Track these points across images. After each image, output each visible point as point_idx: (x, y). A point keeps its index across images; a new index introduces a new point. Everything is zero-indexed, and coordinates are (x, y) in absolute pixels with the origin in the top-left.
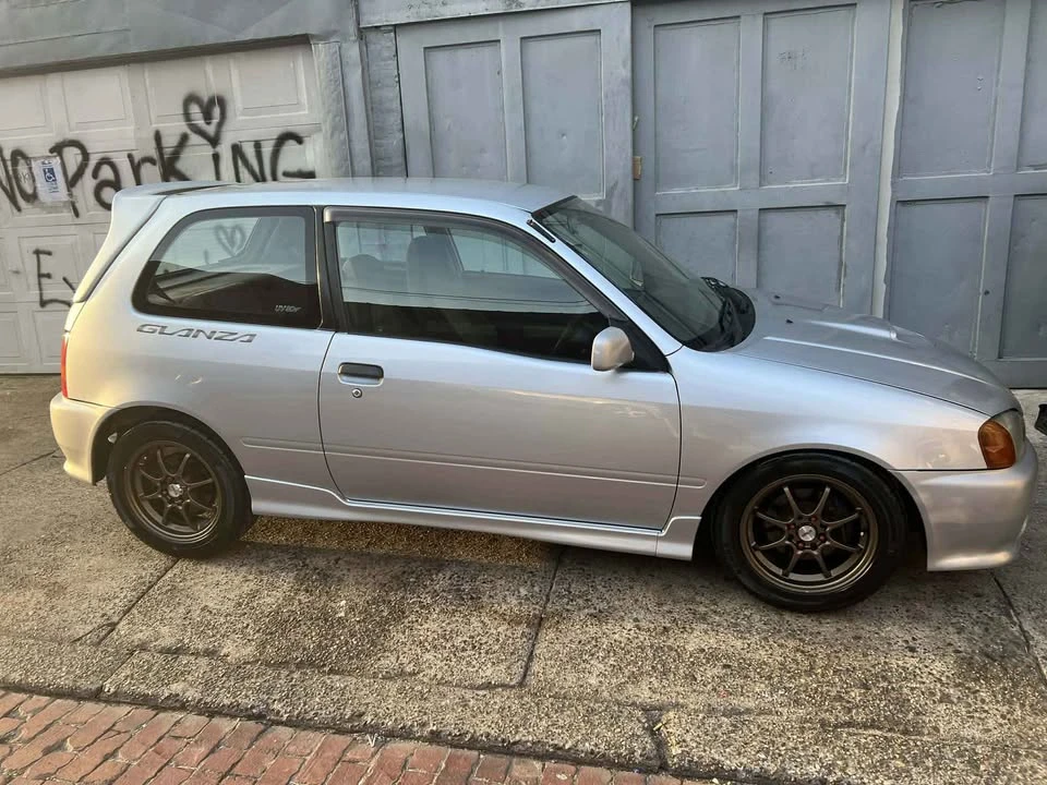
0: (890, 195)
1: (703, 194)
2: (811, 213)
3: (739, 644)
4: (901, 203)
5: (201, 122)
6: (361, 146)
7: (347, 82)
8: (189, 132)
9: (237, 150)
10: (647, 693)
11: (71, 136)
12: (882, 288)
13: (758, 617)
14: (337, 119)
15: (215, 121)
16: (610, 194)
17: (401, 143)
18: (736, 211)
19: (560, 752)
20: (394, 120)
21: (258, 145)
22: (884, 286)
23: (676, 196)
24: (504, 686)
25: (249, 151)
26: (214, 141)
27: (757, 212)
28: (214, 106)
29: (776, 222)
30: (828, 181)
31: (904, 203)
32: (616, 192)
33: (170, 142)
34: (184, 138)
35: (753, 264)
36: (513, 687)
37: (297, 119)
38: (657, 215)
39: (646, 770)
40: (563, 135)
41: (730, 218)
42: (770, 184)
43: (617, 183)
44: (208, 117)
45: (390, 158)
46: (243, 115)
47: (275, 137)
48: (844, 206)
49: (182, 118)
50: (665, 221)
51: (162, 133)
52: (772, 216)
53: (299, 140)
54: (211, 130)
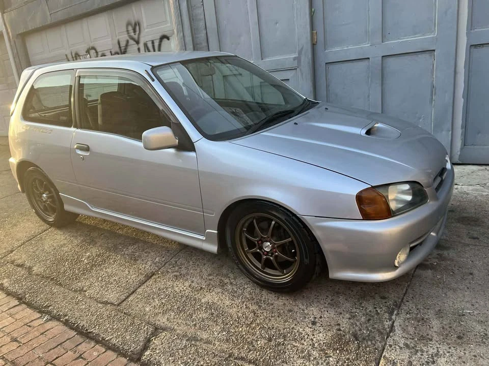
0: (466, 41)
1: (350, 50)
2: (414, 57)
3: (228, 303)
4: (472, 46)
5: (132, 34)
6: (189, 39)
7: (181, 8)
8: (129, 39)
9: (146, 45)
10: (165, 320)
11: (91, 45)
12: (460, 102)
13: (249, 289)
14: (179, 26)
15: (137, 33)
16: (300, 53)
17: (205, 35)
18: (369, 58)
19: (103, 341)
20: (202, 24)
21: (153, 42)
22: (463, 100)
23: (335, 52)
24: (112, 304)
25: (150, 45)
26: (138, 42)
27: (380, 59)
28: (136, 26)
29: (392, 63)
30: (424, 35)
31: (476, 46)
32: (303, 52)
33: (123, 44)
34: (128, 42)
35: (379, 89)
36: (115, 305)
37: (165, 28)
38: (326, 63)
39: (131, 360)
40: (277, 23)
41: (365, 63)
42: (388, 40)
43: (303, 47)
44: (135, 31)
45: (201, 44)
46: (147, 28)
47: (159, 38)
48: (434, 50)
49: (126, 33)
50: (331, 67)
51: (120, 40)
52: (391, 60)
53: (168, 39)
54: (136, 37)
